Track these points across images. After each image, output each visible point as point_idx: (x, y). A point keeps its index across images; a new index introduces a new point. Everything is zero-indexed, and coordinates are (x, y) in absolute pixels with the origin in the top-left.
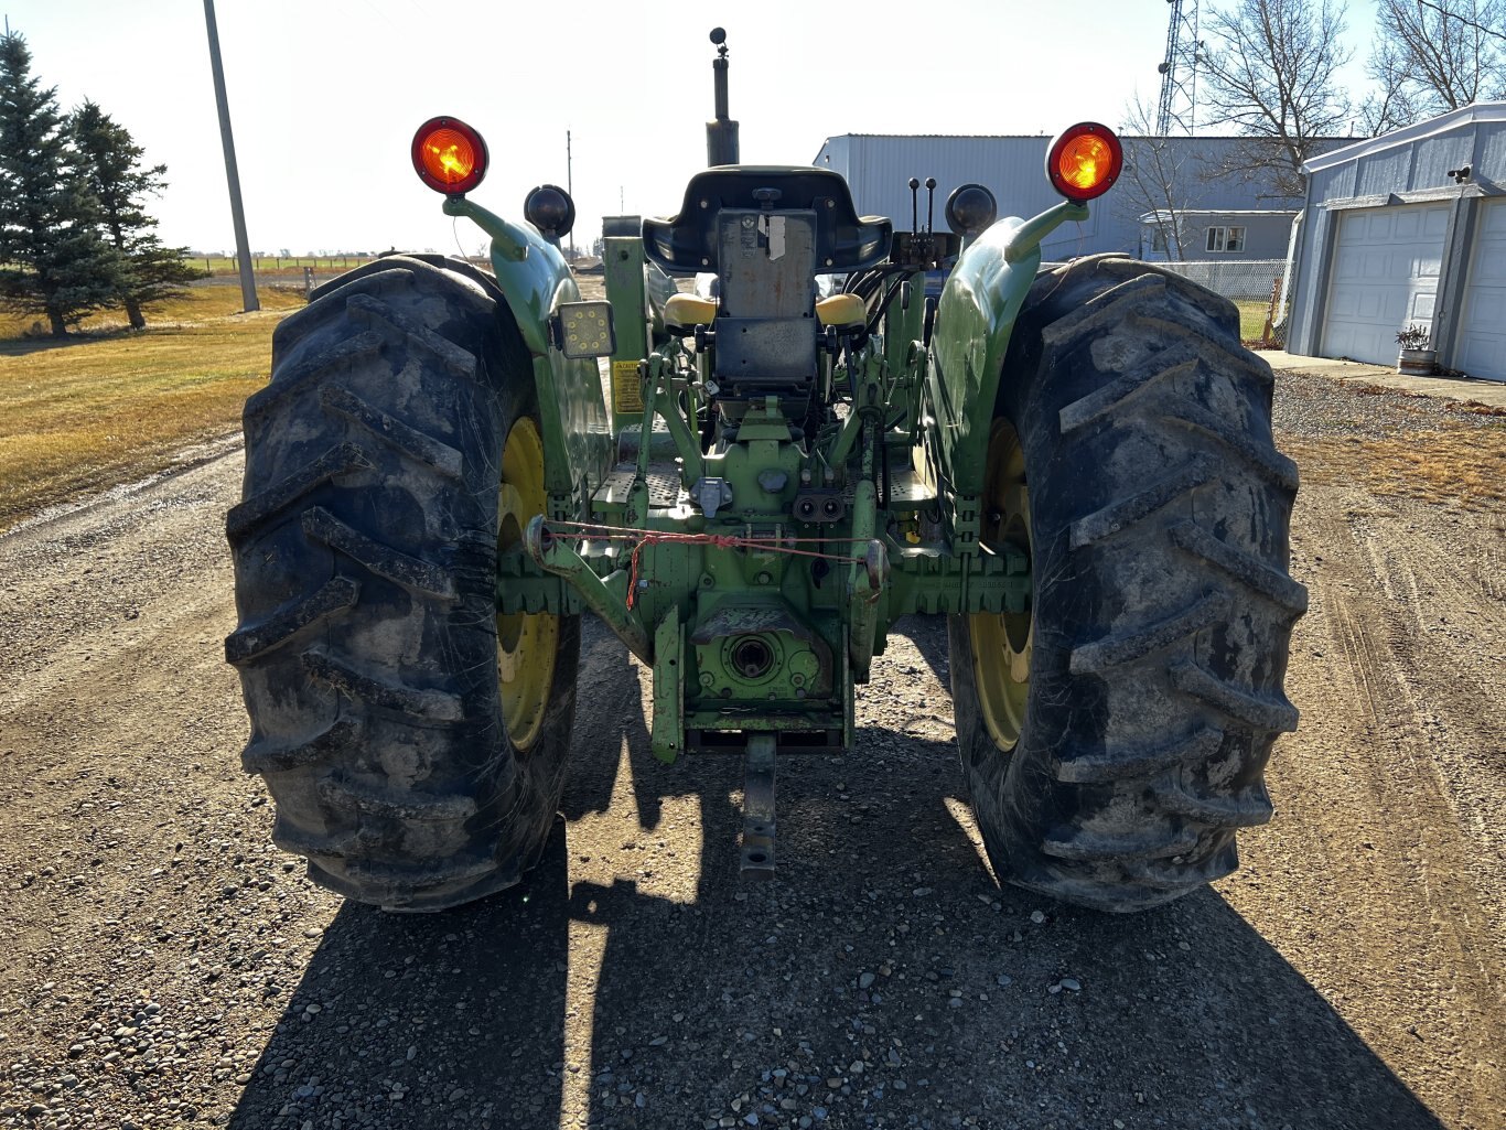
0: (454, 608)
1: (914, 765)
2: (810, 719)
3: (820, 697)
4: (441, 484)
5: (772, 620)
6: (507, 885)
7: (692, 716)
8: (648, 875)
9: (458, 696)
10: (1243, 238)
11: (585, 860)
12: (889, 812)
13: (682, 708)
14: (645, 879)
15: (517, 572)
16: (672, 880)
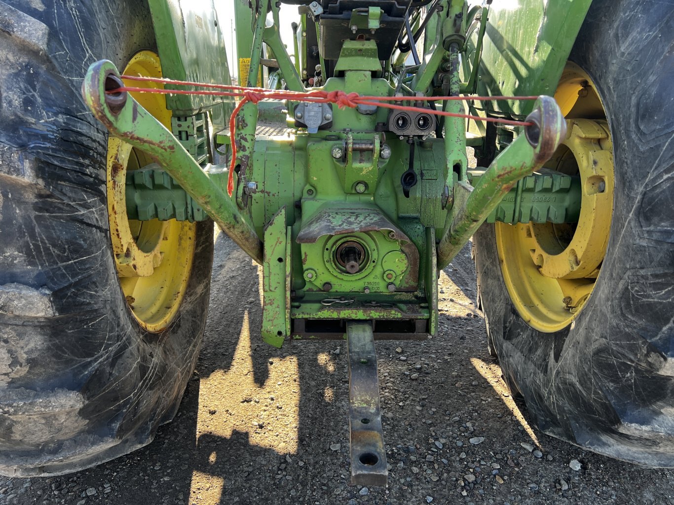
0: (39, 196)
1: (446, 333)
2: (401, 310)
3: (407, 291)
4: (24, 59)
5: (373, 221)
6: (139, 446)
7: (298, 307)
8: (261, 427)
9: (47, 292)
11: (213, 413)
12: (436, 369)
13: (289, 300)
14: (259, 430)
15: (149, 184)
16: (280, 431)
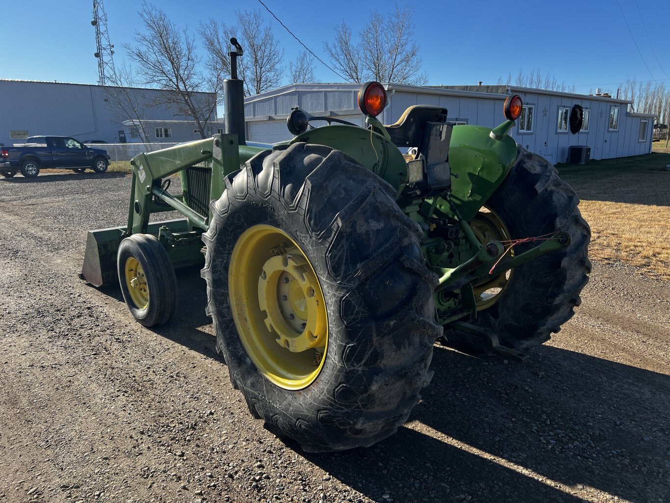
10: (170, 132)
